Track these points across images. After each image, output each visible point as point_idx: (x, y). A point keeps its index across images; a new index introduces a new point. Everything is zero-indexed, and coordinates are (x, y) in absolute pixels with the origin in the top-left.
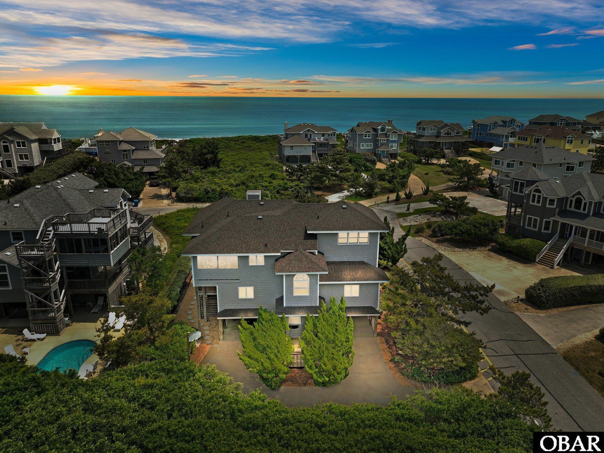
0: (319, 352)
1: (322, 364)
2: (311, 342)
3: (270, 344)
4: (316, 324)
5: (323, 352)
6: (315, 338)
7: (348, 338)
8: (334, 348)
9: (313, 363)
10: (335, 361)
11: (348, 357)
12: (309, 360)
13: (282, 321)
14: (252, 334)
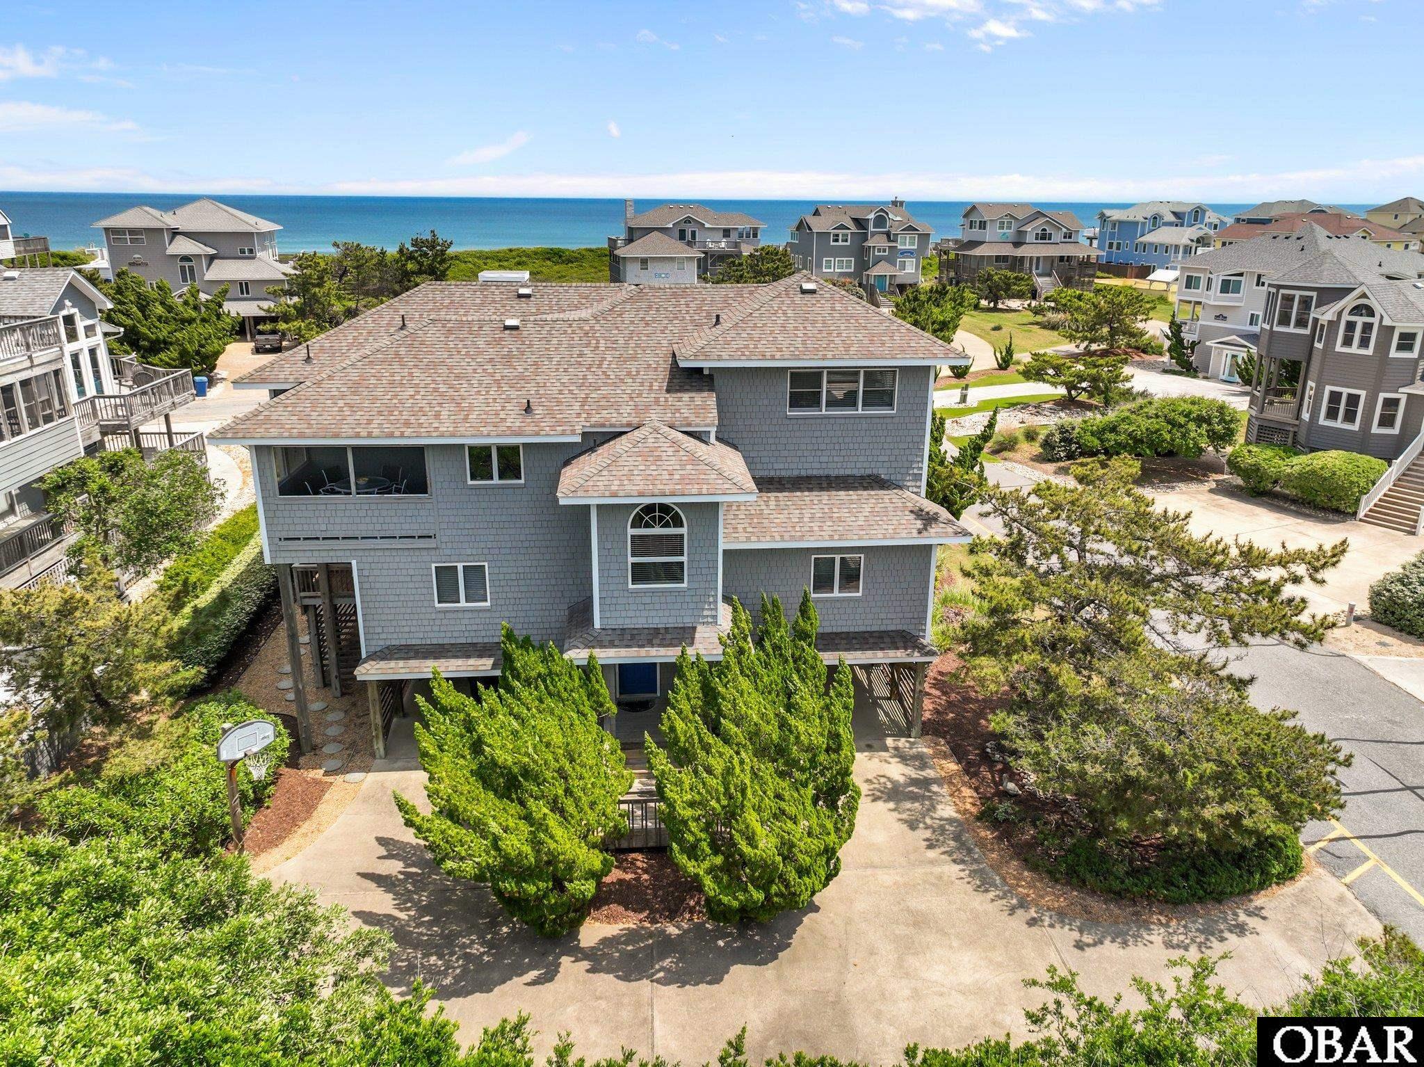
0: (727, 789)
1: (737, 836)
2: (695, 754)
3: (535, 762)
4: (714, 690)
5: (743, 791)
6: (710, 739)
7: (835, 736)
8: (782, 775)
9: (703, 836)
10: (790, 824)
11: (833, 806)
12: (685, 823)
13: (589, 679)
14: (469, 726)
